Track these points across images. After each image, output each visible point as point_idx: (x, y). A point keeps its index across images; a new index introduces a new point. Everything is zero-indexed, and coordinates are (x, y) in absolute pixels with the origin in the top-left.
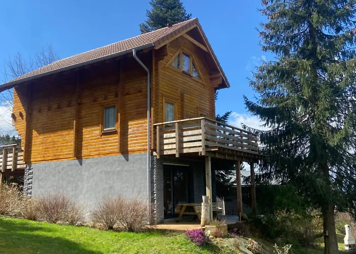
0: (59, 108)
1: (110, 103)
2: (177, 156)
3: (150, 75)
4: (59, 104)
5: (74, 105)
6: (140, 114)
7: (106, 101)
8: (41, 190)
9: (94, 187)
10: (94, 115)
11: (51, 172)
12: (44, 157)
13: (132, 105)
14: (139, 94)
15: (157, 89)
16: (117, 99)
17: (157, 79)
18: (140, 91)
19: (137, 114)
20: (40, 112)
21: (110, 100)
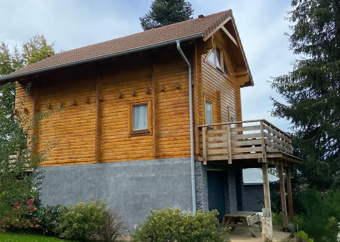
0: (75, 105)
1: (140, 101)
2: (230, 162)
3: (192, 69)
4: (75, 100)
5: (95, 102)
6: (180, 114)
7: (135, 98)
8: (53, 196)
9: (122, 194)
10: (120, 113)
11: (66, 177)
12: (56, 159)
13: (168, 103)
14: (177, 91)
15: (200, 86)
16: (149, 96)
17: (200, 75)
18: (178, 88)
19: (176, 114)
20: (50, 108)
21: (140, 97)
